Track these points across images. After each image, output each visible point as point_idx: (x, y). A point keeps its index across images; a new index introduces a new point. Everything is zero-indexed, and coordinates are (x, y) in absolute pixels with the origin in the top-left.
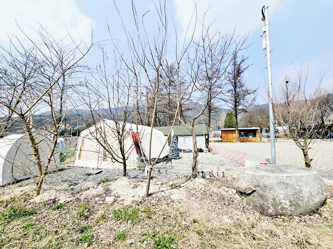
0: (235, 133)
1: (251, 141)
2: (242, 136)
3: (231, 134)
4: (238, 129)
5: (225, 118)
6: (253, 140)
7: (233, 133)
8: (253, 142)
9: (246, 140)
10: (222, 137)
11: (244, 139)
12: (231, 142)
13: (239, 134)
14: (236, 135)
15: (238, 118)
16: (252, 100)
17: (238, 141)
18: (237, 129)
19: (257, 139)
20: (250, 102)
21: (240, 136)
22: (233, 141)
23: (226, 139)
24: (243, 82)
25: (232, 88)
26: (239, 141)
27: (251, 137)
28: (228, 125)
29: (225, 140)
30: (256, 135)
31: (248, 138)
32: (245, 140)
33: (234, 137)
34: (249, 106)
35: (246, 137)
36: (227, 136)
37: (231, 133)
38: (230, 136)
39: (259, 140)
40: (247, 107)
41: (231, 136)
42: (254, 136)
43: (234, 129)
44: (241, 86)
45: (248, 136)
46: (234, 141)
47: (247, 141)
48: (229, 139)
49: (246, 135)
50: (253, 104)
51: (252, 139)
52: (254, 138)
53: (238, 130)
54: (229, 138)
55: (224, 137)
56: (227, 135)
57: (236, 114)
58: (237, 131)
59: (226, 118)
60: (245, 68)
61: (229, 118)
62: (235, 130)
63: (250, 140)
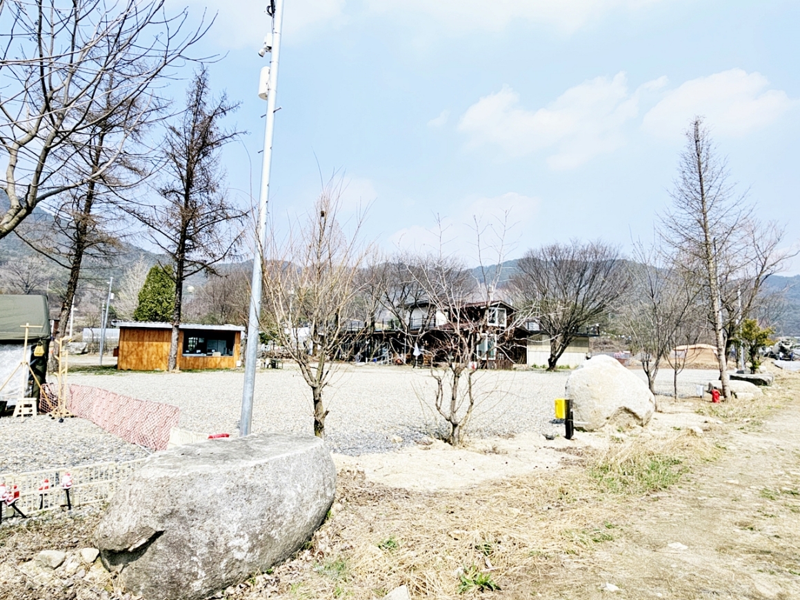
0: (169, 340)
1: (217, 368)
2: (193, 351)
3: (155, 343)
4: (182, 326)
5: (144, 283)
6: (224, 365)
7: (163, 341)
8: (221, 372)
9: (201, 365)
10: (120, 353)
11: (195, 361)
12: (153, 370)
13: (181, 345)
14: (171, 346)
15: (183, 289)
16: (233, 240)
17: (175, 367)
18: (177, 327)
19: (233, 361)
20: (226, 245)
21: (184, 352)
22: (160, 367)
23: (134, 362)
24: (215, 178)
25: (179, 185)
26: (178, 367)
27: (219, 354)
28: (150, 310)
29: (131, 364)
30: (232, 350)
31: (209, 358)
32: (198, 366)
33: (164, 353)
34: (221, 256)
35: (202, 355)
36: (140, 348)
37: (156, 341)
38: (151, 350)
39: (239, 363)
40: (217, 259)
41: (152, 348)
42: (228, 353)
43: (168, 325)
44: (208, 188)
45: (211, 352)
46: (164, 367)
47: (206, 368)
48: (145, 363)
49: (205, 349)
50: (233, 253)
51: (219, 359)
52: (227, 357)
53: (181, 330)
54: (145, 356)
55: (125, 353)
56: (139, 345)
57: (181, 274)
58: (175, 334)
59: (145, 286)
60: (226, 135)
61: (156, 285)
62: (170, 330)
63: (213, 365)
